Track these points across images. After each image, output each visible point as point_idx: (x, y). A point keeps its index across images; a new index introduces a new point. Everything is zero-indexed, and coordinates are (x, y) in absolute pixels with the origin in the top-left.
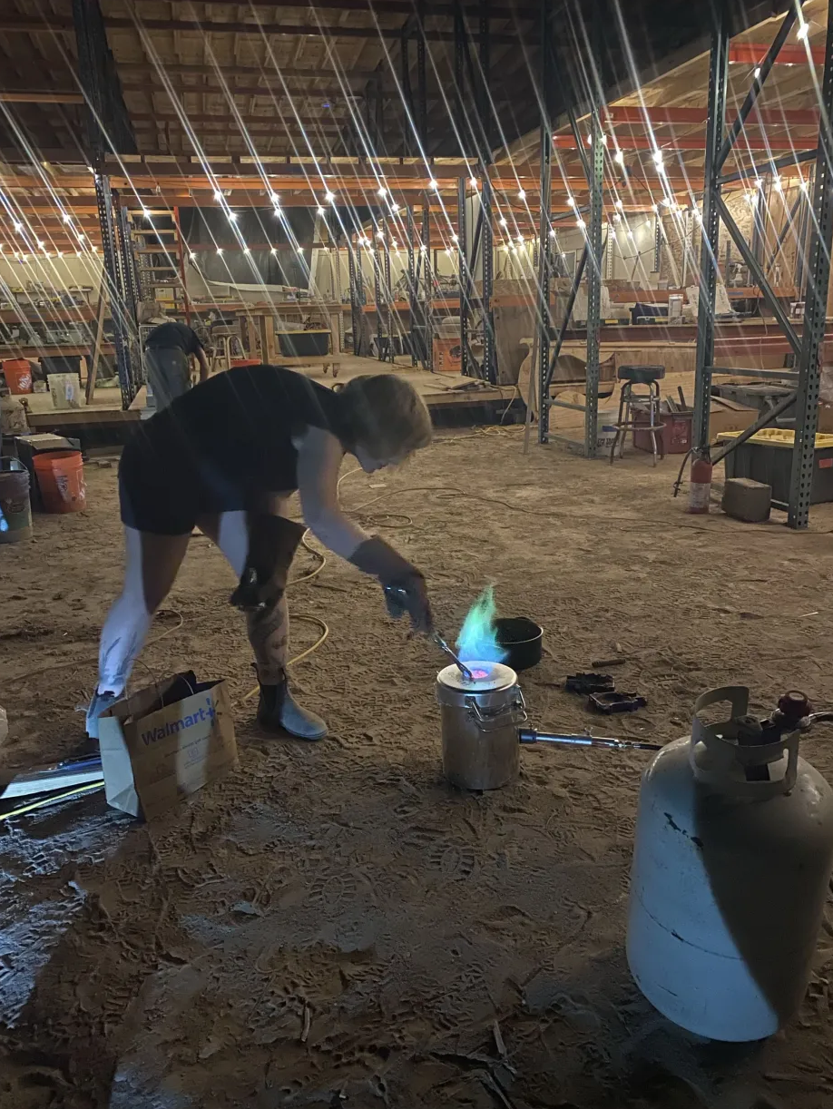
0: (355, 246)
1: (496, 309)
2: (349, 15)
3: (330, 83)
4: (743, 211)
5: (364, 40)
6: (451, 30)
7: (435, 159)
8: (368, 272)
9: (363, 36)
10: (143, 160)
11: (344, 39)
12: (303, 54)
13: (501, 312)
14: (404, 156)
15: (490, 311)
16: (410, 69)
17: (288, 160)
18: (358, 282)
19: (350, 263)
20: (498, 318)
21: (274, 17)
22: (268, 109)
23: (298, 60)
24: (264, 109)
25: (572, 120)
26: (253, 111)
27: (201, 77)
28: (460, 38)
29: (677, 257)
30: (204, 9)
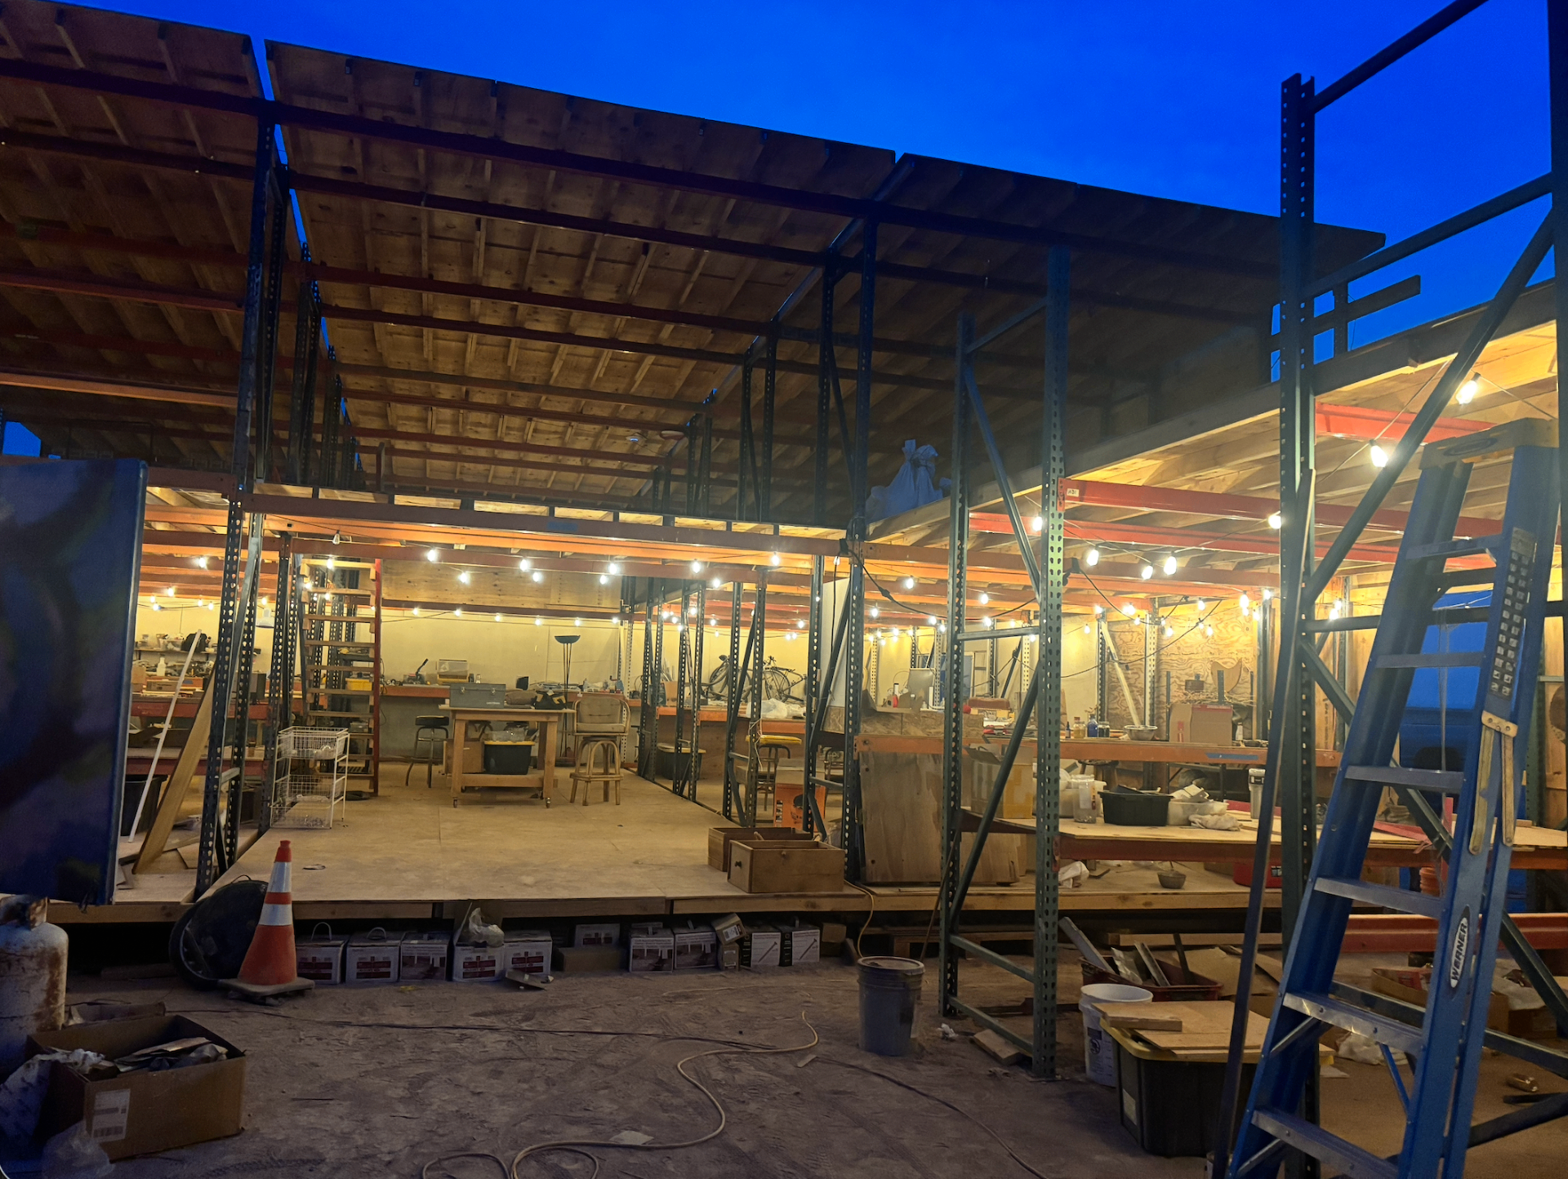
0: (657, 619)
1: (865, 755)
2: (674, 329)
3: (642, 413)
4: (1238, 629)
5: (692, 363)
6: (815, 360)
7: (781, 527)
8: (670, 659)
9: (692, 358)
10: (315, 494)
11: (665, 360)
12: (605, 374)
13: (872, 762)
14: (734, 519)
15: (855, 758)
16: (753, 404)
17: (552, 512)
18: (652, 671)
19: (646, 644)
20: (867, 770)
21: (567, 325)
22: (552, 436)
23: (598, 379)
24: (546, 436)
25: (1006, 493)
26: (529, 436)
27: (461, 389)
28: (828, 370)
29: (1132, 681)
30: (468, 305)
